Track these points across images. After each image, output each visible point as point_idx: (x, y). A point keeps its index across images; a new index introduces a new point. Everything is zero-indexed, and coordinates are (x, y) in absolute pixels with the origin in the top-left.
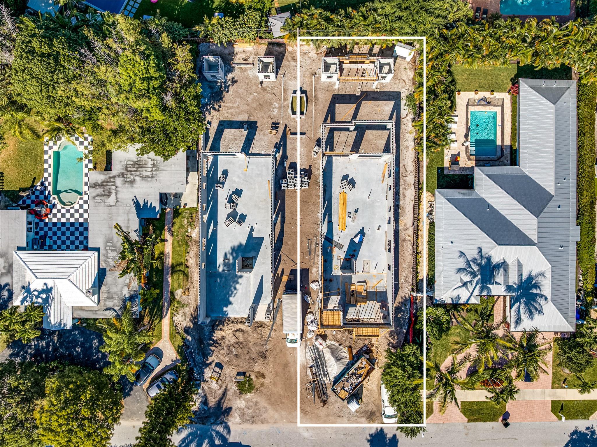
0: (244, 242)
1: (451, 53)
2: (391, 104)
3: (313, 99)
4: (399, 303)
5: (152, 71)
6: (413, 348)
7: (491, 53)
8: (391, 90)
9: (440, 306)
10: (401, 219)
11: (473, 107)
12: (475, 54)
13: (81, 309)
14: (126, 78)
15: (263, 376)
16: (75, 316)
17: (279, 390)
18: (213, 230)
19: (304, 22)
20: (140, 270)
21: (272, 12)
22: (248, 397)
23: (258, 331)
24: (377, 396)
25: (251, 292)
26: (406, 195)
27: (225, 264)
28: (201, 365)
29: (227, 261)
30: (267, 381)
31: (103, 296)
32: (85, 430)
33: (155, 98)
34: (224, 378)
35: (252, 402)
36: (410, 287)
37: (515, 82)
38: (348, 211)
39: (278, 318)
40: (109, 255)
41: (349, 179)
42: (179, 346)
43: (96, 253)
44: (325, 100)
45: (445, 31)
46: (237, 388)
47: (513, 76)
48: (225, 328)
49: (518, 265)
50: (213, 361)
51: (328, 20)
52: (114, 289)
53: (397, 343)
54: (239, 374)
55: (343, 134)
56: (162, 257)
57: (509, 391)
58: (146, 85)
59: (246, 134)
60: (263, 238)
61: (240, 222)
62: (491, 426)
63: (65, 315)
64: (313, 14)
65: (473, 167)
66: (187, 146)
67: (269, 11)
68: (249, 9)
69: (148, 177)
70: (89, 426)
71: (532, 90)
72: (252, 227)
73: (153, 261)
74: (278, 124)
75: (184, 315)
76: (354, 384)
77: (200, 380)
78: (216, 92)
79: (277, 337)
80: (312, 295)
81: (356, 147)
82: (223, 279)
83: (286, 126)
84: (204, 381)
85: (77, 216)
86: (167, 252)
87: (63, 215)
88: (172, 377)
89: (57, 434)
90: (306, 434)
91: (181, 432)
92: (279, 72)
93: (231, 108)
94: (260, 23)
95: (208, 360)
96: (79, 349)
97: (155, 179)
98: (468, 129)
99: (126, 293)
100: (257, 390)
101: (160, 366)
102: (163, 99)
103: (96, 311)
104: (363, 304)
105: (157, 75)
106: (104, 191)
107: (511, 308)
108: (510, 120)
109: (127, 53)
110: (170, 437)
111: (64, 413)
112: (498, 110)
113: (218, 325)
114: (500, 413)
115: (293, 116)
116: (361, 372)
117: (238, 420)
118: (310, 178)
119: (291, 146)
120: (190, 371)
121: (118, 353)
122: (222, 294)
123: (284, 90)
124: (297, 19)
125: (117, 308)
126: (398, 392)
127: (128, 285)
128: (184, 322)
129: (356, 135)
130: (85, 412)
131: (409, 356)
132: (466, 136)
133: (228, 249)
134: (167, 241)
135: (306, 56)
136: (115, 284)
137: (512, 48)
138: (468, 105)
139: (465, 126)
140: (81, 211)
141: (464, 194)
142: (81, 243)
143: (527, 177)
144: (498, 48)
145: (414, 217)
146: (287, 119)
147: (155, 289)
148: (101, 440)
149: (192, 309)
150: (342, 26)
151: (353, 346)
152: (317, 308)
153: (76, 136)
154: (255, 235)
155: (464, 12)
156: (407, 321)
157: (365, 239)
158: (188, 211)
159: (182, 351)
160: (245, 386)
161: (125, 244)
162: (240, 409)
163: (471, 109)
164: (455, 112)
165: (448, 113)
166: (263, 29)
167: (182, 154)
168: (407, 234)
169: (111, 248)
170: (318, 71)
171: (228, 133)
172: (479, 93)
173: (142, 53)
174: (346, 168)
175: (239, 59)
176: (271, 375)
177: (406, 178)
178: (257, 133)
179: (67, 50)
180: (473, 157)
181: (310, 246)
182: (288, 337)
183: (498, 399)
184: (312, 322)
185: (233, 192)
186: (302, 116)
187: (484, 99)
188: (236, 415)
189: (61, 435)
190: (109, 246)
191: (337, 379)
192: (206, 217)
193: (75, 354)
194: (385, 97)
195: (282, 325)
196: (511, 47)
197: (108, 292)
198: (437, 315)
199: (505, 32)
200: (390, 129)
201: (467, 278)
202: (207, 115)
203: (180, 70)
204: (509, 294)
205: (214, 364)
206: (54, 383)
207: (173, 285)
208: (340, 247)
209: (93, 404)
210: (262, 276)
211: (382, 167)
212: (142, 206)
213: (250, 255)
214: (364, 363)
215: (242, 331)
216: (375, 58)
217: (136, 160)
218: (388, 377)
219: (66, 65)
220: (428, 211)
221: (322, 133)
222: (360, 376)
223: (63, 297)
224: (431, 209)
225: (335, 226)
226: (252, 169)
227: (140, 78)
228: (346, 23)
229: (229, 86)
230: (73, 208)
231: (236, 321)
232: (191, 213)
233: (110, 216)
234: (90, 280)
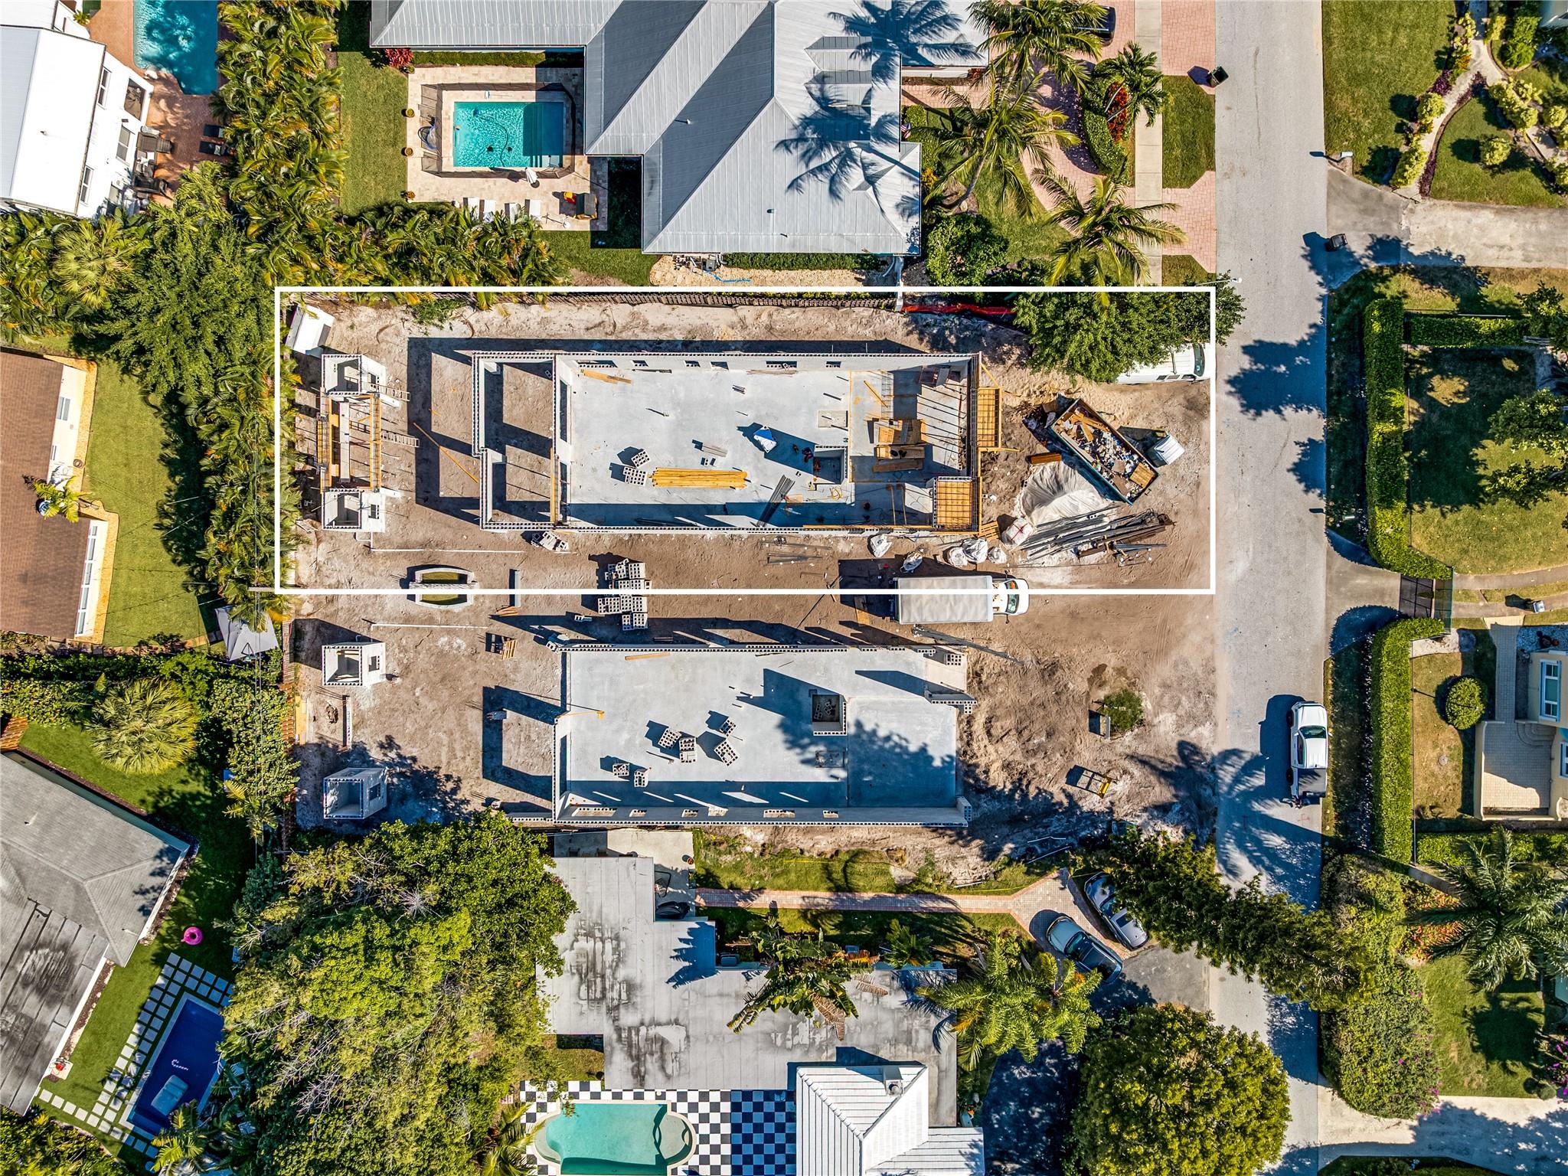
0: (776, 718)
1: (303, 216)
2: (438, 361)
3: (428, 551)
4: (921, 340)
5: (350, 939)
6: (1024, 307)
7: (304, 115)
8: (405, 362)
9: (924, 240)
10: (717, 335)
11: (445, 160)
12: (309, 155)
13: (935, 1106)
14: (367, 1001)
15: (1099, 670)
16: (952, 1120)
17: (1132, 631)
18: (745, 792)
19: (237, 573)
20: (839, 966)
21: (220, 651)
22: (1150, 707)
23: (991, 681)
24: (1149, 394)
25: (896, 699)
26: (659, 324)
27: (829, 764)
28: (1074, 820)
29: (821, 760)
30: (1112, 661)
31: (904, 1053)
32: (1219, 1095)
33: (413, 932)
34: (1105, 764)
35: (1162, 696)
36: (884, 313)
37: (381, 58)
38: (698, 466)
39: (960, 635)
40: (806, 1041)
41: (620, 463)
42: (1027, 873)
43: (801, 1071)
44: (429, 524)
45: (252, 230)
46: (1129, 733)
47: (368, 62)
48: (982, 761)
49: (823, 47)
50: (1064, 791)
51: (230, 516)
52: (888, 1028)
53: (1019, 345)
54: (1094, 728)
55: (513, 477)
56: (812, 915)
57: (1134, 68)
58: (385, 954)
59: (515, 714)
60: (765, 671)
61: (726, 728)
62: (1225, 112)
63: (949, 1145)
64: (219, 552)
65: (592, 160)
66: (540, 856)
67: (217, 659)
68: (208, 707)
69: (616, 950)
70: (1209, 1086)
71: (397, 15)
72: (739, 698)
73: (821, 935)
74: (489, 635)
75: (953, 860)
76: (1118, 448)
77: (1109, 822)
78: (414, 786)
79: (1005, 635)
80: (903, 553)
81: (541, 446)
82: (866, 767)
83: (494, 617)
84: (1111, 812)
85: (715, 1118)
86: (801, 901)
87: (715, 1150)
88: (1099, 889)
89: (1225, 1161)
90: (1241, 566)
91: (1234, 866)
92: (365, 634)
93: (452, 750)
94: (243, 680)
95: (1061, 804)
96: (1037, 1112)
97: (622, 933)
98: (497, 173)
99: (897, 999)
100: (1134, 684)
101: (1076, 919)
102: (418, 915)
103: (940, 1071)
104: (924, 429)
105: (361, 929)
106: (652, 1054)
107: (931, 65)
108: (475, 69)
109: (306, 999)
110: (1231, 892)
111: (1175, 1145)
112: (450, 98)
113: (977, 780)
114: (1193, 90)
115: (470, 602)
116: (1088, 432)
117: (1205, 730)
118: (619, 559)
119: (543, 605)
120: (1087, 846)
121: (1036, 1018)
122: (900, 769)
123: (406, 621)
124: (230, 592)
125: (934, 1022)
126: (1129, 341)
127: (878, 994)
128: (970, 860)
129: (516, 445)
130: (1175, 1096)
131: (1041, 315)
132: (515, 176)
133: (793, 756)
134: (774, 903)
135: (324, 569)
136: (875, 1025)
137: (292, 65)
138: (439, 173)
139: (491, 180)
140: (704, 1107)
141: (652, 182)
142: (780, 1107)
143: (610, 27)
144: (294, 98)
145: (713, 306)
146: (477, 616)
147: (890, 930)
148: (1246, 1056)
149: (937, 842)
150: (245, 481)
151: (1027, 453)
152: (935, 541)
153: (523, 1120)
154: (758, 692)
155: (205, 184)
156: (965, 321)
157: (767, 424)
158: (703, 852)
159: (1039, 865)
160: (1124, 713)
161: (775, 1002)
162: (1179, 726)
163: (448, 165)
164: (457, 205)
165: (451, 220)
166: (258, 672)
167: (562, 868)
168: (755, 321)
169: (789, 1036)
170: (361, 540)
171: (512, 757)
172: (409, 145)
173: (307, 963)
174: (594, 470)
175: (333, 732)
176: (1098, 652)
177: (619, 326)
178: (512, 688)
179: (305, 1144)
180: (567, 160)
181: (784, 558)
182: (1003, 610)
183: (1150, 97)
184: (968, 552)
185: (655, 744)
186: (469, 580)
187: (424, 133)
188: (1193, 734)
189: (1226, 1151)
190: (785, 1040)
191: (1107, 491)
192: (714, 810)
193: (1046, 1120)
194: (423, 376)
195: (975, 625)
196: (289, 67)
197: (894, 1042)
198: (947, 249)
199: (254, 80)
200: (500, 365)
201: (856, 175)
202: (470, 808)
203: (351, 874)
204: (898, 70)
205: (1070, 789)
206: (1107, 1169)
207: (881, 888)
208: (785, 484)
209: (1158, 1078)
210: (857, 672)
211: (592, 383)
212: (687, 964)
213: (807, 702)
214: (1066, 425)
215: (989, 720)
216: (323, 401)
217: (577, 978)
218: (1094, 366)
219: (341, 1144)
220: (700, 271)
221: (510, 528)
222: (1098, 434)
223: (905, 1149)
224: (692, 264)
225: (735, 497)
226: (598, 698)
227: (366, 967)
228: (235, 473)
229: (399, 756)
230: (696, 1127)
231: (967, 737)
232: (707, 845)
233: (711, 1039)
234: (865, 1085)
